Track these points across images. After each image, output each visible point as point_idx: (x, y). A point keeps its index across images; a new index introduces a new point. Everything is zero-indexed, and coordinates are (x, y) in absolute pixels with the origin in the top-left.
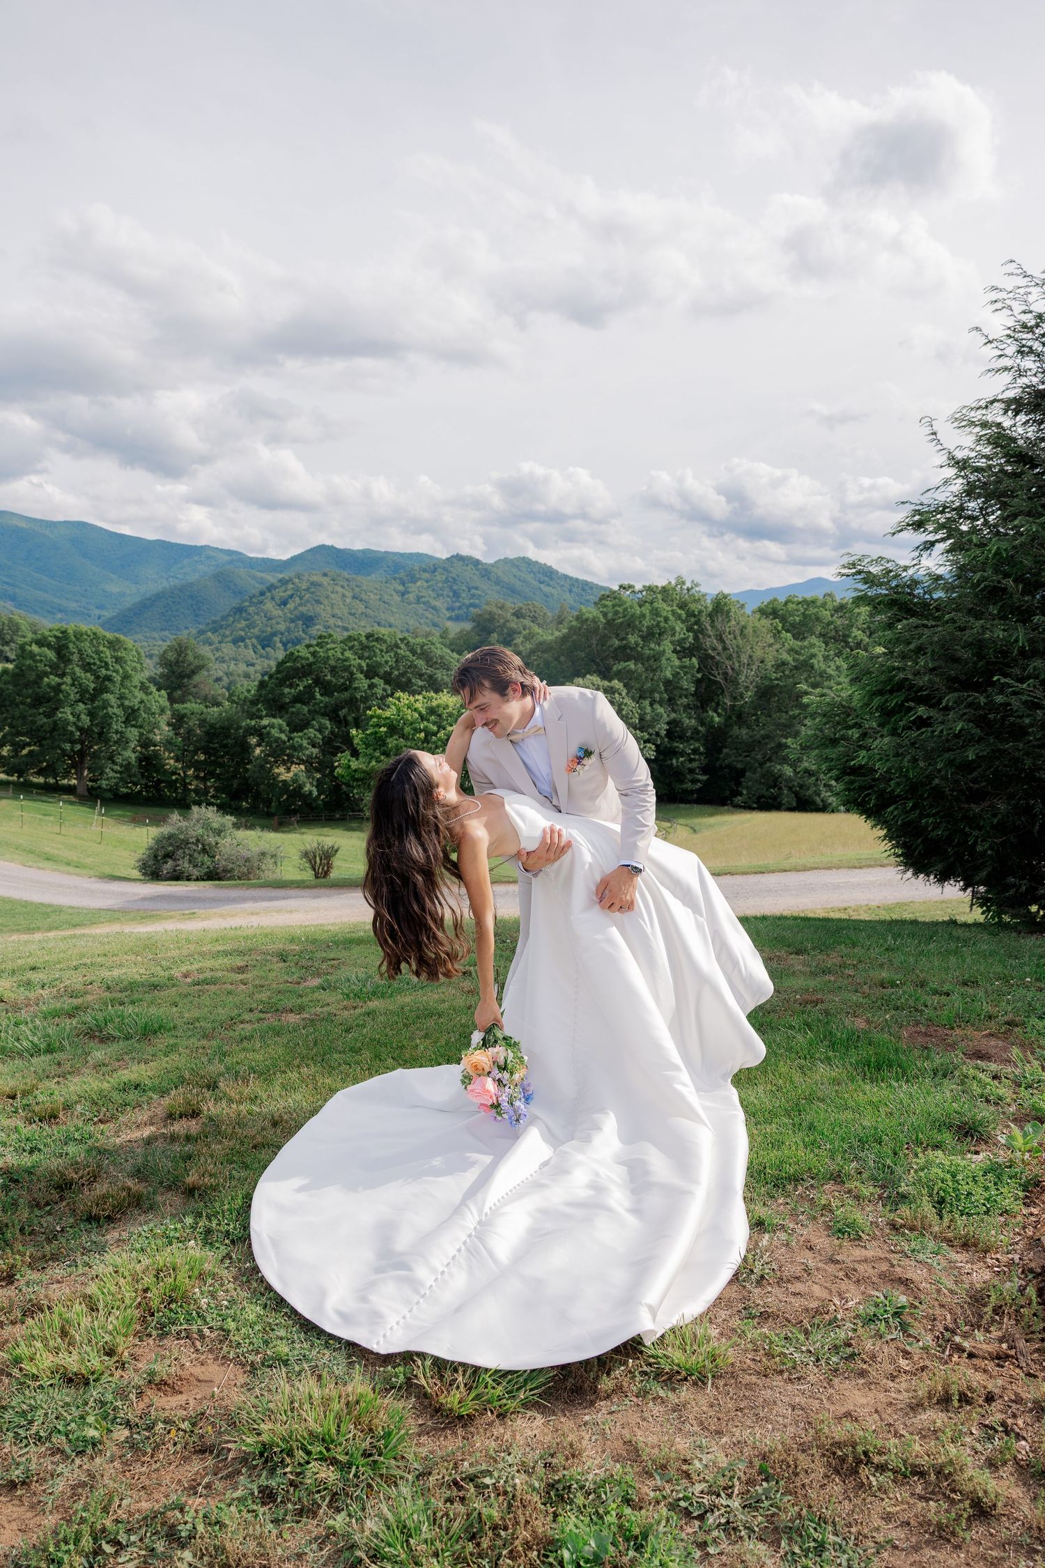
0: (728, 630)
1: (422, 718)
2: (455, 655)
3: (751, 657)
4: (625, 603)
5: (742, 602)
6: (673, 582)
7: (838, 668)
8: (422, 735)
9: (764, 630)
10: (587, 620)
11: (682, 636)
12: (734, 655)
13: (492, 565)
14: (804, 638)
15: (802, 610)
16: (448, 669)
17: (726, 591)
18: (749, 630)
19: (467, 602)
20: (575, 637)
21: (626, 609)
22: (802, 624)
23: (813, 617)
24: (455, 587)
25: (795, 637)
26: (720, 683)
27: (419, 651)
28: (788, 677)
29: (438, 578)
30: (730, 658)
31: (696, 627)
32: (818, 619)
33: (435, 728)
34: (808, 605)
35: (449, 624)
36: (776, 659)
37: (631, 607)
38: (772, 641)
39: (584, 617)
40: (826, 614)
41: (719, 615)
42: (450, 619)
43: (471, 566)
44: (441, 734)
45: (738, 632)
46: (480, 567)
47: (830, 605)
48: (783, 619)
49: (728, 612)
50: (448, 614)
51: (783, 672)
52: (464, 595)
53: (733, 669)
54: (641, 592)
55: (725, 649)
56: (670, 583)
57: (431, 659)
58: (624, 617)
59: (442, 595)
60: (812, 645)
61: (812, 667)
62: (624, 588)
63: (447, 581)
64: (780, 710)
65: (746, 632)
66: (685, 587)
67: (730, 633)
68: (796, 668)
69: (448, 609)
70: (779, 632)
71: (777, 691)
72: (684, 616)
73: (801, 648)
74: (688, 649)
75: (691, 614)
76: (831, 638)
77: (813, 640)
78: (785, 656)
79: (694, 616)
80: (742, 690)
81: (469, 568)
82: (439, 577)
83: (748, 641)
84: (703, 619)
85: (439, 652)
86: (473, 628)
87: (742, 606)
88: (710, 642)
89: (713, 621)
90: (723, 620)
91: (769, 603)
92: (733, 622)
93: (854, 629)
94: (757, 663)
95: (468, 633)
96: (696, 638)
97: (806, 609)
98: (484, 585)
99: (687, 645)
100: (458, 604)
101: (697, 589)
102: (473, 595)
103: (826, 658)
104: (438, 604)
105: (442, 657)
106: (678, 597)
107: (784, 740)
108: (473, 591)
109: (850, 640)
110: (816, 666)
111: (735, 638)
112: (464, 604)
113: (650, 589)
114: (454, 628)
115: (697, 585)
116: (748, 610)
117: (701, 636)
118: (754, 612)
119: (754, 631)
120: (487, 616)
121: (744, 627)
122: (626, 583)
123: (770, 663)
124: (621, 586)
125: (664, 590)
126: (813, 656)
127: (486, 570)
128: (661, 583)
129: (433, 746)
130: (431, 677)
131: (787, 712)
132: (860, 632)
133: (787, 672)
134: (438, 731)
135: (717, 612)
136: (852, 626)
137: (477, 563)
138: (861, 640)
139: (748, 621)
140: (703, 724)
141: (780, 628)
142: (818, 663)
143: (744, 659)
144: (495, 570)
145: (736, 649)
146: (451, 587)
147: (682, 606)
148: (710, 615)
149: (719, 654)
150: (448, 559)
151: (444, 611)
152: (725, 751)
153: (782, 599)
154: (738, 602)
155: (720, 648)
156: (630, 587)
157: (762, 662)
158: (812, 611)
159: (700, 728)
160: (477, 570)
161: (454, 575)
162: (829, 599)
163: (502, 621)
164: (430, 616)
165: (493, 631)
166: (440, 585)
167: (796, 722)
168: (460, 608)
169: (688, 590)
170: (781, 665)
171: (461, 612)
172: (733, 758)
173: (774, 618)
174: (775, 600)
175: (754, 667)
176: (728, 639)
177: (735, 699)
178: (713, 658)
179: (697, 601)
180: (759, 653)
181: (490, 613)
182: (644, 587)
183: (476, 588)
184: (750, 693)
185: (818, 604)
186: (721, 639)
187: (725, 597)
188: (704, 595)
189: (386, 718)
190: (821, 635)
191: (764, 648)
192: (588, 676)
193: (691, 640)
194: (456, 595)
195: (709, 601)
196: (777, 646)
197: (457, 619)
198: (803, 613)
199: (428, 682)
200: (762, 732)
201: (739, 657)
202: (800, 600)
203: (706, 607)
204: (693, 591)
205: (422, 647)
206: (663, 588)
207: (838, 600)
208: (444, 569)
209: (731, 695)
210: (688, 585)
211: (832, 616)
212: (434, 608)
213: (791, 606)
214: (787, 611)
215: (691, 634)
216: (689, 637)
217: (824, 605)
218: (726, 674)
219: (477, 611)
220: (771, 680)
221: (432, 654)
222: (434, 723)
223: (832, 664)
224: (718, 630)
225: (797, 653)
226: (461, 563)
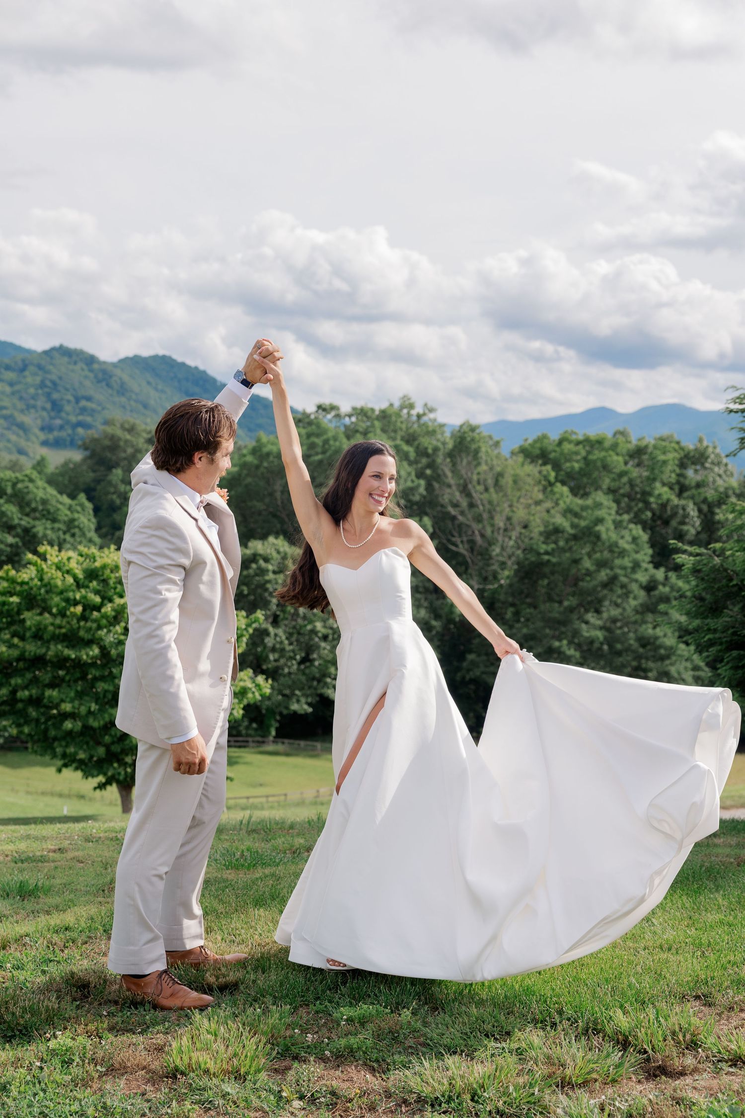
0: (475, 477)
1: (79, 585)
2: (65, 499)
3: (509, 519)
4: (325, 431)
5: (496, 438)
6: (397, 404)
7: (635, 540)
8: (79, 609)
9: (529, 480)
10: (268, 454)
11: (409, 484)
12: (485, 516)
13: (114, 365)
14: (585, 495)
15: (583, 453)
16: (54, 520)
17: (474, 422)
18: (507, 481)
19: (73, 419)
20: (249, 480)
21: (326, 442)
22: (583, 473)
23: (599, 464)
24: (55, 396)
25: (574, 492)
26: (463, 556)
27: (9, 491)
28: (563, 550)
29: (29, 380)
30: (479, 519)
31: (428, 472)
32: (605, 467)
33: (98, 599)
34: (592, 446)
35: (44, 451)
36: (546, 524)
37: (335, 439)
38: (540, 496)
39: (265, 450)
40: (617, 461)
41: (463, 455)
42: (45, 443)
43: (81, 365)
44: (108, 609)
45: (490, 482)
46: (96, 366)
47: (624, 448)
48: (557, 466)
49: (477, 451)
50: (42, 436)
51: (556, 542)
52: (68, 408)
53: (482, 536)
54: (350, 416)
55: (472, 505)
56: (391, 405)
57: (28, 504)
58: (324, 452)
59: (34, 407)
60: (598, 505)
61: (598, 537)
62: (324, 410)
63: (42, 385)
64: (550, 599)
65: (502, 482)
66: (414, 412)
67: (479, 483)
68: (575, 537)
69: (42, 429)
70: (551, 484)
71: (547, 570)
72: (412, 455)
73: (584, 508)
74: (417, 503)
75: (422, 452)
76: (624, 495)
77: (600, 497)
78: (560, 520)
79: (427, 455)
80: (495, 567)
81: (77, 368)
82: (31, 379)
83: (505, 495)
84: (439, 460)
85: (40, 494)
86: (85, 460)
87: (497, 444)
88: (450, 495)
89: (454, 464)
90: (469, 463)
91: (535, 442)
92: (484, 467)
93: (658, 485)
94: (518, 529)
95: (77, 466)
96: (429, 487)
97: (589, 453)
98: (100, 394)
99: (417, 498)
100: (58, 422)
101: (432, 416)
102: (83, 410)
103: (618, 525)
104: (27, 419)
105: (44, 502)
106: (404, 426)
107: (557, 644)
108: (83, 403)
109: (652, 500)
110: (604, 536)
111: (487, 490)
112: (68, 422)
113: (362, 413)
114: (56, 459)
115: (431, 410)
116: (505, 450)
117: (436, 485)
118: (513, 453)
119: (515, 482)
120: (107, 442)
121: (500, 475)
122: (327, 401)
123: (537, 528)
124: (319, 407)
125: (384, 416)
126: (600, 521)
127: (104, 372)
128: (379, 406)
129: (94, 625)
130: (27, 531)
131: (560, 602)
132: (666, 489)
133: (561, 543)
134: (102, 605)
135: (460, 451)
136: (654, 480)
137: (91, 360)
138: (668, 500)
139: (506, 466)
140: (437, 617)
141: (552, 479)
142: (607, 531)
143: (500, 522)
144: (118, 372)
145: (488, 506)
146: (48, 395)
147: (410, 439)
148: (451, 455)
149: (462, 513)
150: (46, 353)
151: (37, 431)
152: (471, 657)
153: (554, 436)
154: (490, 437)
155: (464, 503)
156: (333, 408)
157: (525, 527)
158: (597, 455)
159: (434, 623)
160: (91, 371)
161: (54, 377)
162: (621, 439)
163: (130, 451)
164: (13, 438)
165: (116, 465)
166: (32, 391)
167: (574, 616)
168: (61, 428)
169: (419, 416)
170: (553, 533)
171: (63, 434)
172: (482, 668)
173: (544, 464)
174: (544, 437)
175: (514, 534)
176: (477, 492)
177: (485, 579)
178: (454, 518)
179: (432, 433)
180: (521, 514)
181: (112, 438)
182: (354, 409)
183: (89, 399)
184: (506, 573)
185: (607, 444)
186: (465, 490)
187: (473, 429)
188: (442, 426)
189: (22, 583)
190: (611, 491)
191: (528, 506)
192: (271, 539)
193: (422, 490)
194: (56, 407)
195: (448, 434)
196: (548, 504)
197: (57, 444)
198: (585, 458)
199: (22, 538)
200: (525, 631)
201: (492, 518)
202: (581, 438)
203: (444, 443)
204: (425, 419)
205: (14, 485)
206: (383, 412)
207: (634, 442)
208: (40, 367)
209: (480, 575)
210: (418, 409)
211: (626, 463)
212: (21, 426)
213: (567, 447)
214: (562, 453)
215: (422, 482)
216: (419, 486)
217: (614, 447)
218: (472, 542)
219: (93, 433)
220: (539, 554)
221: (30, 496)
222: (97, 592)
223: (626, 533)
224: (461, 477)
225: (576, 515)
226: (66, 359)
